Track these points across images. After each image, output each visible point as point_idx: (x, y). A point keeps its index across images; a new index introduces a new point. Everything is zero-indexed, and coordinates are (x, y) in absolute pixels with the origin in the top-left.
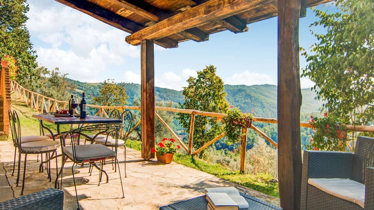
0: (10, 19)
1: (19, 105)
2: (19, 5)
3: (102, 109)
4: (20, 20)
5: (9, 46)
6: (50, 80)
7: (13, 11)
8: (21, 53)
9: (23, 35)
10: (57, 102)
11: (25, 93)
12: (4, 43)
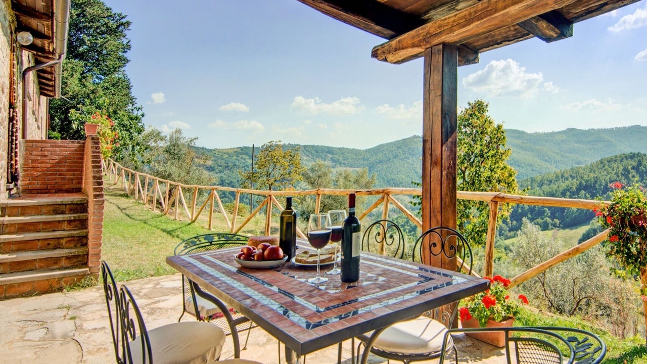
0: (99, 64)
1: (115, 195)
2: (114, 43)
3: (272, 196)
4: (116, 64)
5: (98, 103)
6: (168, 151)
7: (104, 52)
8: (118, 112)
9: (121, 85)
10: (182, 187)
11: (124, 175)
12: (91, 100)
